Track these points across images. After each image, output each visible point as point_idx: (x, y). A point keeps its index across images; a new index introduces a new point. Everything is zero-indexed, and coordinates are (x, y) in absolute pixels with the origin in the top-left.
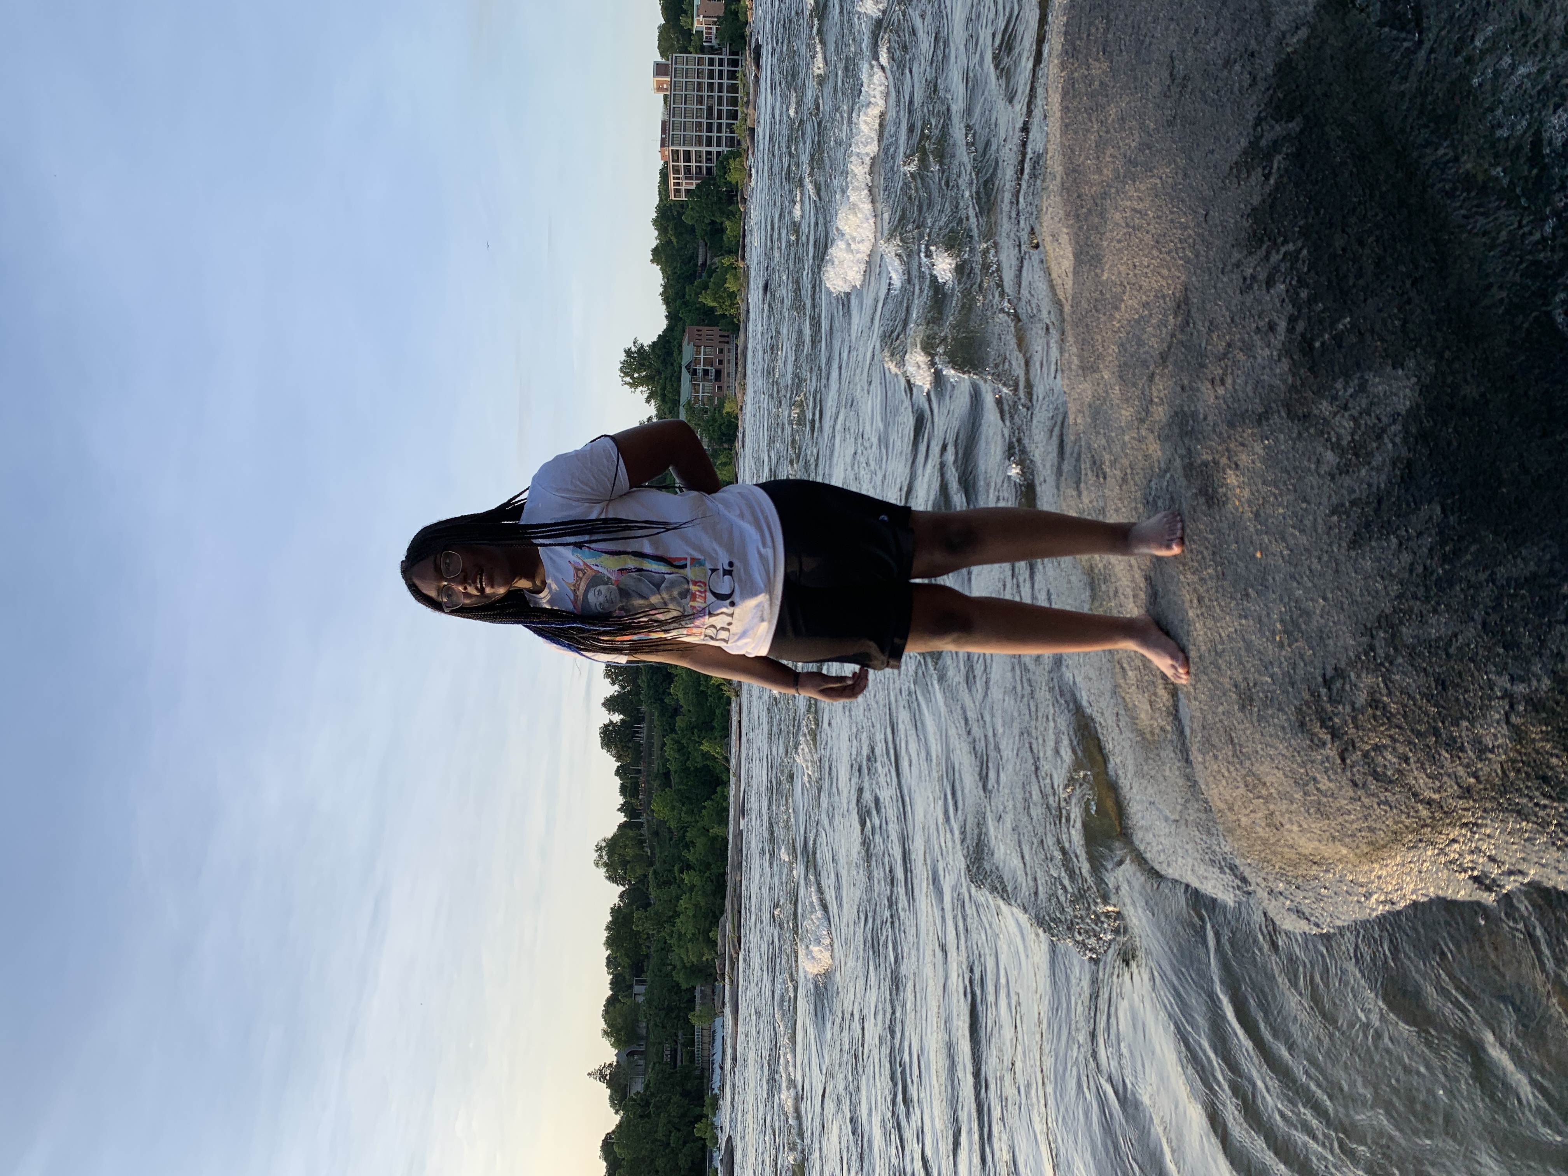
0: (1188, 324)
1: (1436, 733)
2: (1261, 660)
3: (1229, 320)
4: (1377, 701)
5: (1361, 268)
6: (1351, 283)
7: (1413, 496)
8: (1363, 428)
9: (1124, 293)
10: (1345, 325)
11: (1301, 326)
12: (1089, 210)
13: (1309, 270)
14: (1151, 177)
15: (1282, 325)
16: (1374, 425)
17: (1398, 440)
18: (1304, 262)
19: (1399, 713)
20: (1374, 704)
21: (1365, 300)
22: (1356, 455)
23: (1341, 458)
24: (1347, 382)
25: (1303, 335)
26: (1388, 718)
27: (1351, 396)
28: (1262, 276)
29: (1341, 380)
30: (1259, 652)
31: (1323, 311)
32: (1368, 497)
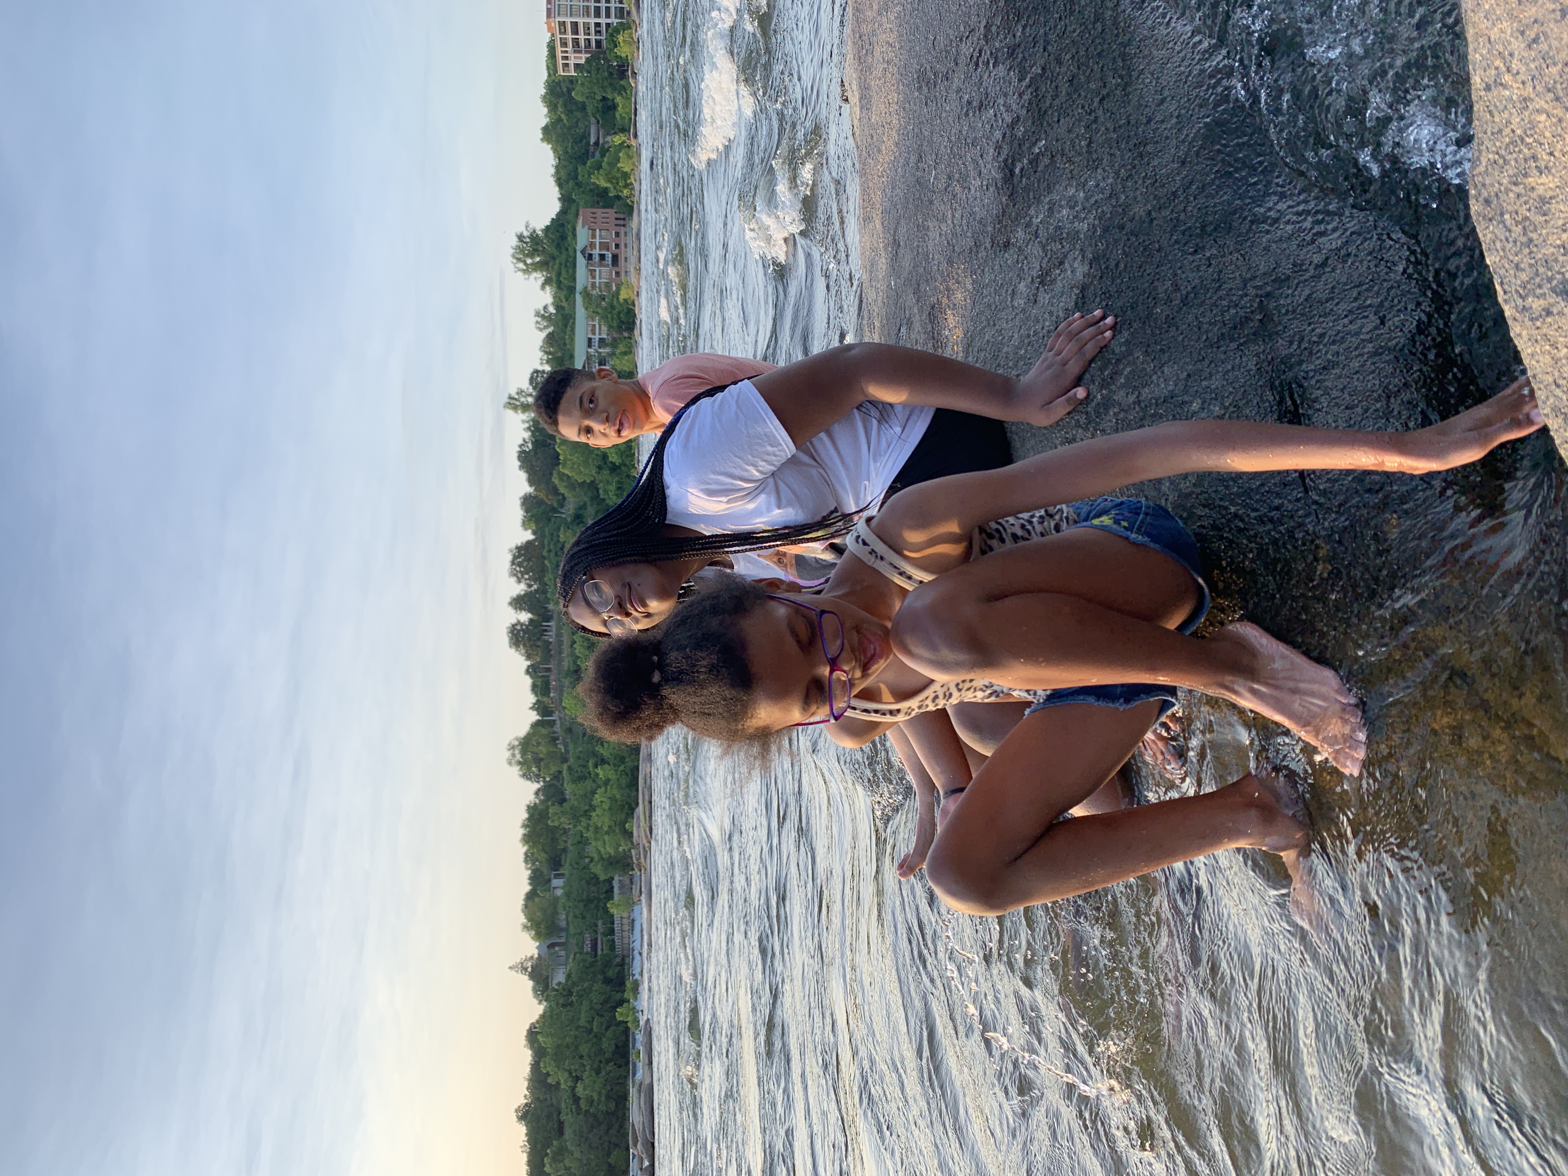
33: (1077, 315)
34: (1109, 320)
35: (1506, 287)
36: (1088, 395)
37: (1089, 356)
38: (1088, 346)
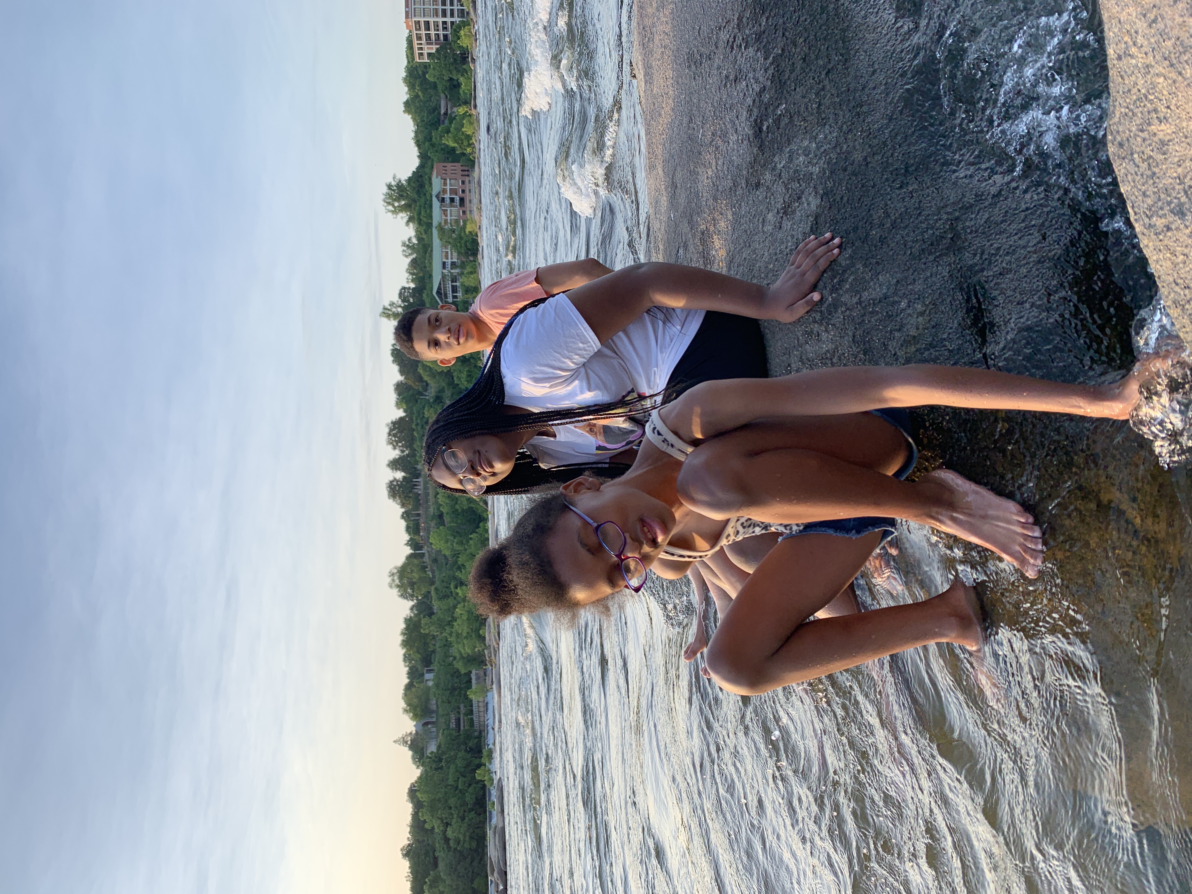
33: (812, 237)
34: (837, 241)
35: (1136, 210)
36: (822, 298)
37: (822, 269)
38: (822, 260)
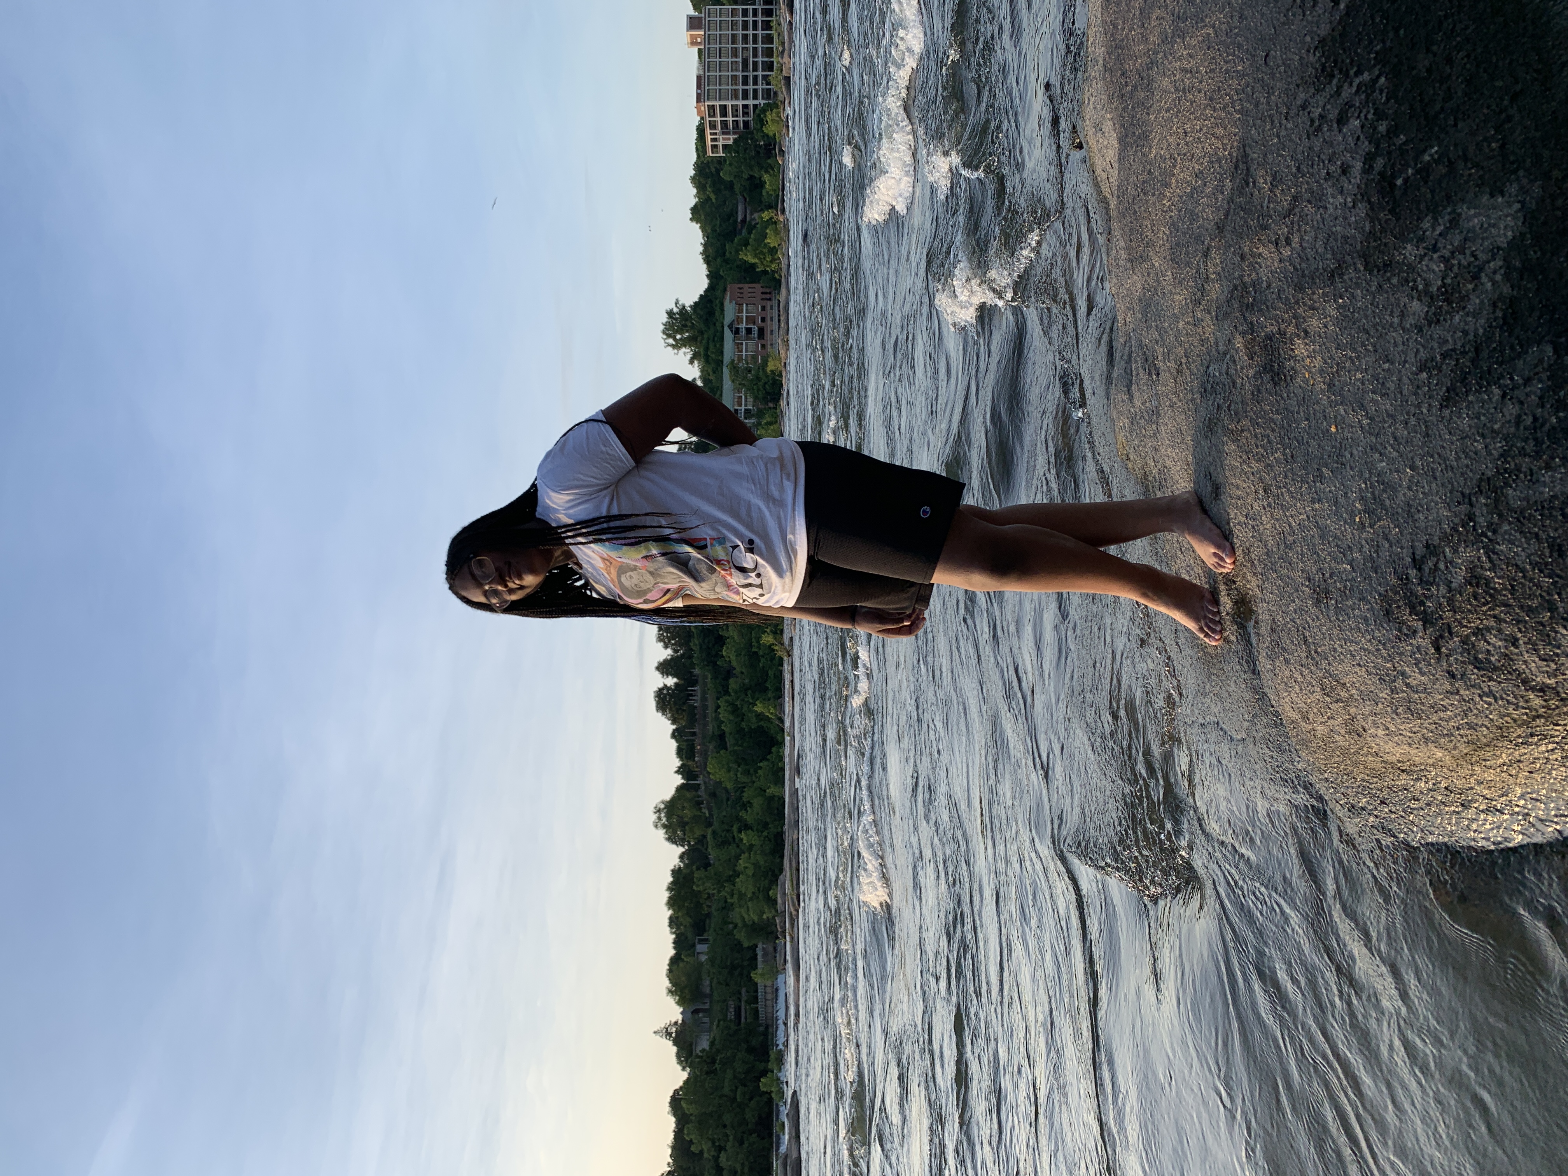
0: (1248, 184)
1: (1552, 608)
2: (1337, 546)
3: (1294, 170)
4: (1478, 578)
5: (1449, 88)
6: (1438, 107)
7: (1517, 338)
8: (1456, 269)
9: (1175, 166)
10: (1431, 155)
11: (1379, 163)
12: (1135, 87)
13: (1388, 100)
14: (1203, 28)
15: (1359, 165)
16: (1469, 265)
17: (1498, 277)
18: (1381, 91)
19: (1506, 589)
20: (1474, 581)
21: (1456, 125)
22: (1449, 301)
23: (1430, 307)
24: (1435, 219)
25: (1382, 174)
26: (1491, 596)
27: (1440, 235)
28: (1333, 114)
29: (1429, 218)
30: (1336, 537)
31: (1404, 144)
32: (1463, 346)
